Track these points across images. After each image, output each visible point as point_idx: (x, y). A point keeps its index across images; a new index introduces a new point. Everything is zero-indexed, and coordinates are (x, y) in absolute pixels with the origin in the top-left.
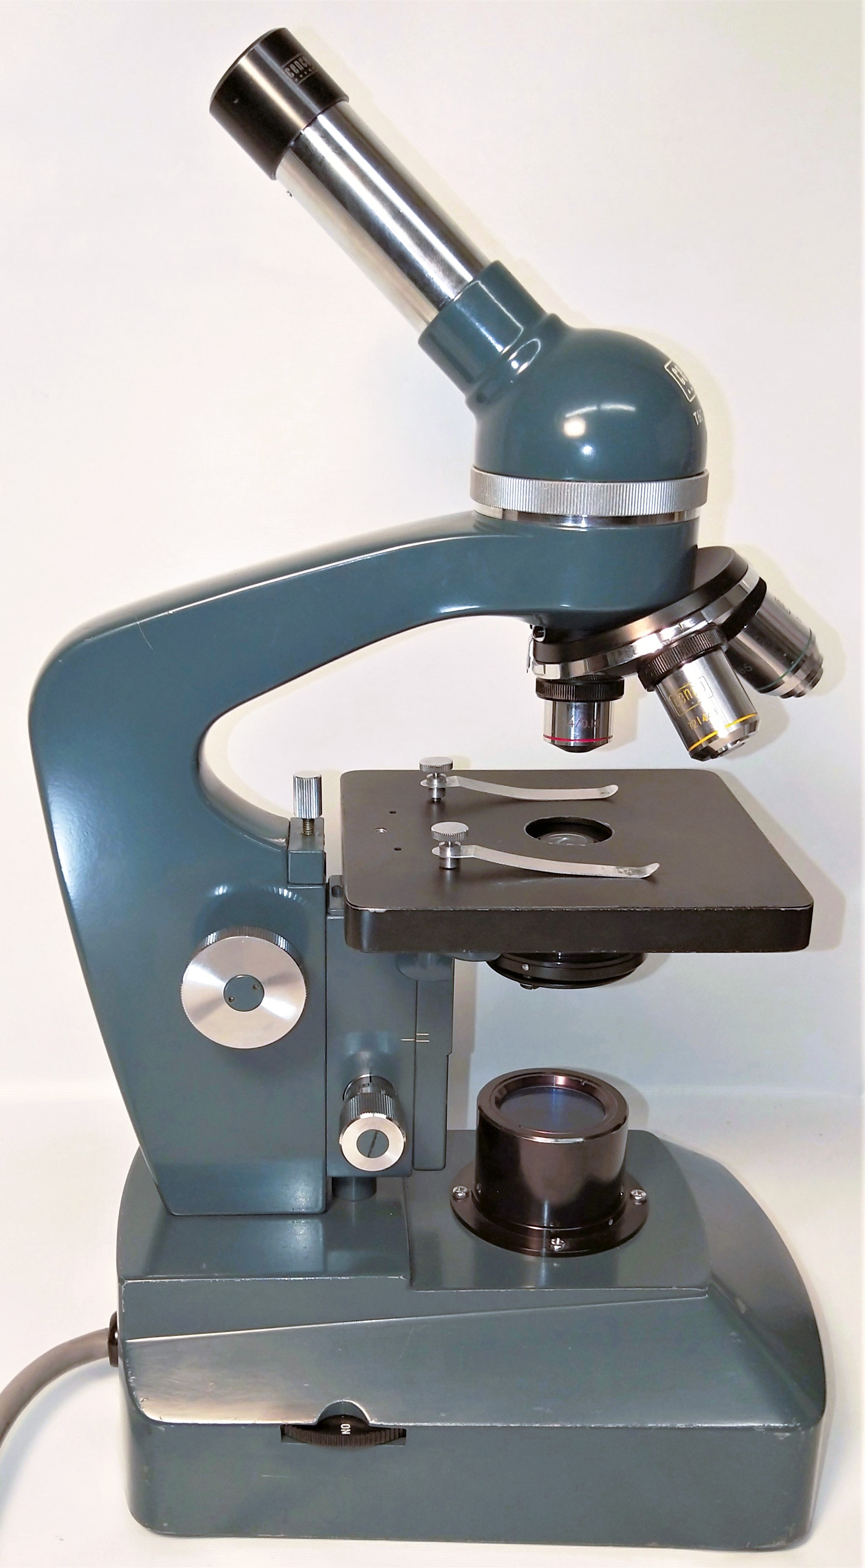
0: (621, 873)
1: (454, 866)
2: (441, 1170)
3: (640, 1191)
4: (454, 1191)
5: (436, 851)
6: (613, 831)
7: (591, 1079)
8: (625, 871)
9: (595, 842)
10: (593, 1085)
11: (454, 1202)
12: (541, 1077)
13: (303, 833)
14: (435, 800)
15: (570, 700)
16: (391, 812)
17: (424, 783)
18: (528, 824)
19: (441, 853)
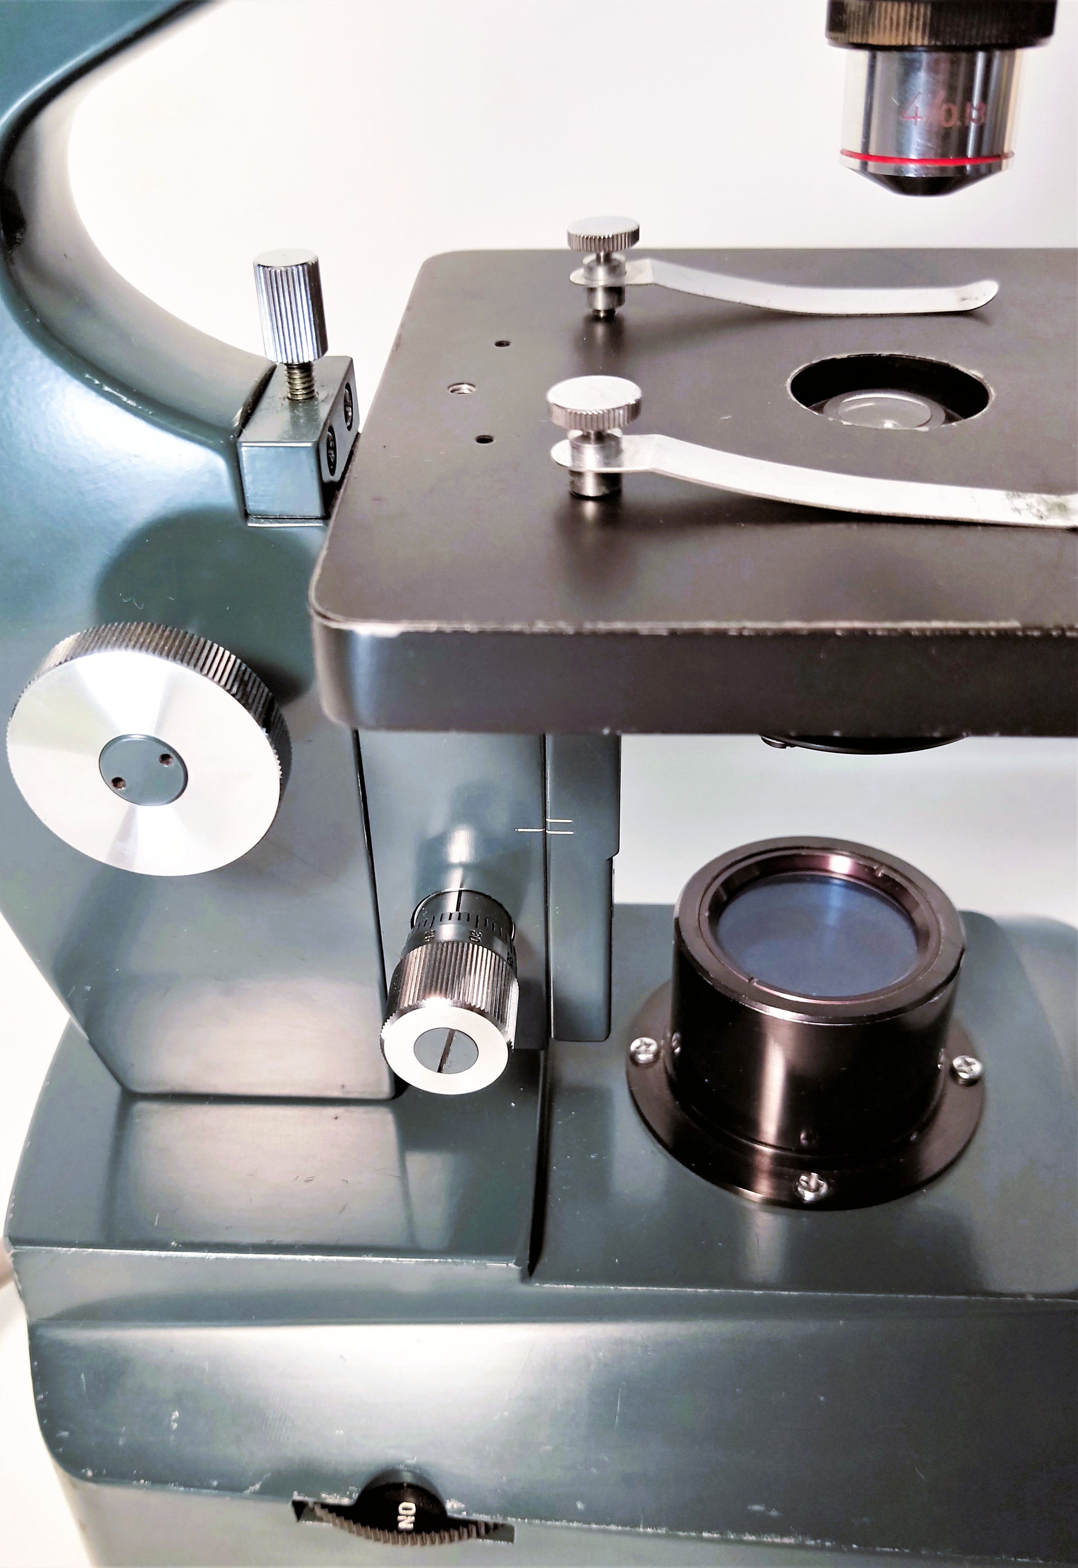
0: (1018, 510)
1: (604, 490)
2: (603, 1041)
3: (969, 1060)
4: (633, 1047)
5: (561, 453)
6: (992, 392)
7: (895, 866)
8: (1030, 506)
9: (950, 419)
10: (898, 879)
11: (633, 1069)
12: (799, 856)
13: (289, 396)
14: (602, 315)
15: (916, 46)
16: (500, 344)
17: (578, 276)
18: (796, 372)
19: (574, 458)
